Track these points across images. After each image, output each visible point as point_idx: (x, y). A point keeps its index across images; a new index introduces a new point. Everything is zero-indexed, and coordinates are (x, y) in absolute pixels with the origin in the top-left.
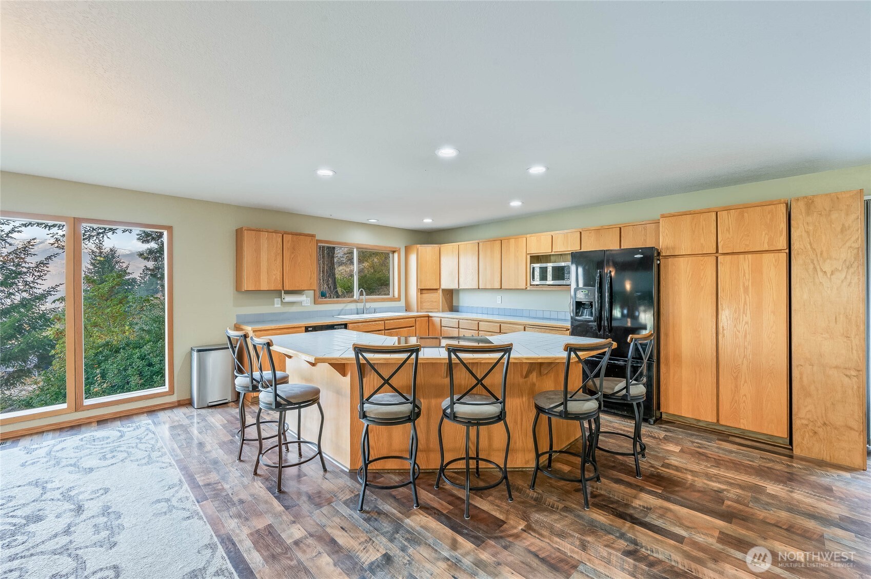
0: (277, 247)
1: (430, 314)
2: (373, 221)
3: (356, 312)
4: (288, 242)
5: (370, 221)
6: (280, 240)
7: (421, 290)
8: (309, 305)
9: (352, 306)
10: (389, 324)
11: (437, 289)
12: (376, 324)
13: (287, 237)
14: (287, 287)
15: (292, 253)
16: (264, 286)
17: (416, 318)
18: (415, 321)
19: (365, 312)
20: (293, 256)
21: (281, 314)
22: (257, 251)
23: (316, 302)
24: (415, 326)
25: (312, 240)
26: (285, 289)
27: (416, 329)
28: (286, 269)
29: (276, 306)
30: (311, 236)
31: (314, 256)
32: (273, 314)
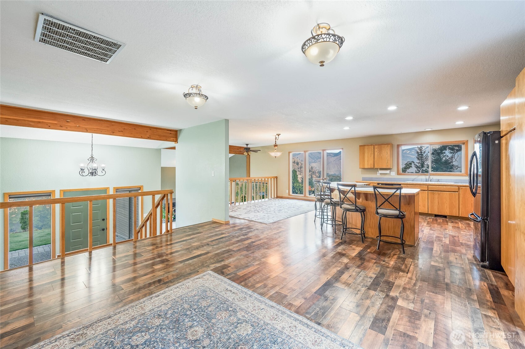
0: (371, 151)
3: (425, 180)
6: (373, 148)
8: (394, 175)
9: (423, 177)
10: (431, 188)
13: (376, 147)
14: (376, 167)
15: (378, 153)
16: (366, 167)
17: (459, 187)
18: (459, 189)
19: (429, 180)
20: (378, 154)
21: (380, 178)
22: (364, 153)
23: (398, 174)
24: (459, 192)
25: (388, 146)
26: (375, 167)
27: (459, 194)
28: (376, 159)
29: (378, 175)
30: (388, 144)
31: (389, 153)
32: (376, 178)
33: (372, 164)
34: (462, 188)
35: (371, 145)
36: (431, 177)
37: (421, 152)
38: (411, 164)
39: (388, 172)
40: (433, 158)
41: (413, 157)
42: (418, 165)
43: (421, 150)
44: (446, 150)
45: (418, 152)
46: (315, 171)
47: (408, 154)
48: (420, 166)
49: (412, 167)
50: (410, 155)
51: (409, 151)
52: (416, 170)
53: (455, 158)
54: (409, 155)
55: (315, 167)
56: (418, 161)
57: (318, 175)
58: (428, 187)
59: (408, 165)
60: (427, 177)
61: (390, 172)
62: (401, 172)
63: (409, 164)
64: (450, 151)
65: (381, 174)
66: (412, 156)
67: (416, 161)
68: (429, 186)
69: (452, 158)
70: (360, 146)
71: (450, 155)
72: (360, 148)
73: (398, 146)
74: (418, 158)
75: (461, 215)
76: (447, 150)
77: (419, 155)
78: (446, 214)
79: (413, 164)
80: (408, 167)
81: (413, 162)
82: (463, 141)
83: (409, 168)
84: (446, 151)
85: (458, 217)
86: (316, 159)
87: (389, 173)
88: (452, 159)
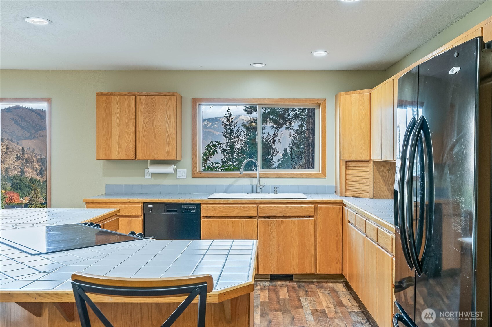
0: (129, 111)
1: (345, 200)
2: (258, 66)
3: (250, 189)
4: (142, 104)
5: (254, 65)
6: (133, 103)
7: (346, 162)
8: (185, 178)
9: (246, 182)
10: (264, 210)
11: (367, 161)
12: (244, 208)
13: (141, 99)
14: (140, 156)
15: (147, 117)
16: (115, 155)
17: (316, 205)
18: (316, 209)
19: (258, 191)
20: (147, 120)
21: (151, 187)
22: (109, 116)
23: (195, 174)
24: (315, 217)
25: (170, 99)
26: (137, 158)
27: (316, 222)
28: (140, 135)
29: (146, 177)
30: (171, 95)
31: (173, 119)
32: (142, 187)
33: (132, 146)
34: (320, 208)
35: (129, 94)
36: (263, 181)
37: (230, 125)
38: (215, 146)
39: (170, 169)
40: (246, 136)
41: (217, 133)
42: (225, 148)
43: (229, 121)
44: (266, 123)
45: (225, 125)
46: (32, 159)
47: (209, 128)
48: (228, 150)
49: (217, 153)
50: (212, 131)
51: (211, 124)
52: (223, 158)
53: (279, 137)
54: (210, 130)
55: (31, 150)
56: (226, 141)
57: (39, 168)
58: (258, 207)
59: (211, 149)
60: (254, 181)
61: (176, 170)
62: (201, 169)
63: (213, 146)
64: (272, 124)
65: (154, 175)
66: (214, 132)
67: (223, 141)
68: (260, 206)
69: (275, 136)
70: (99, 95)
71: (272, 132)
72: (98, 100)
73: (196, 102)
74: (225, 136)
75: (320, 270)
76: (268, 123)
77: (227, 129)
78: (292, 272)
79: (218, 146)
80: (211, 152)
81: (219, 143)
82: (318, 100)
83: (213, 154)
84: (266, 125)
85: (314, 274)
86: (33, 131)
87: (173, 172)
88: (274, 140)
